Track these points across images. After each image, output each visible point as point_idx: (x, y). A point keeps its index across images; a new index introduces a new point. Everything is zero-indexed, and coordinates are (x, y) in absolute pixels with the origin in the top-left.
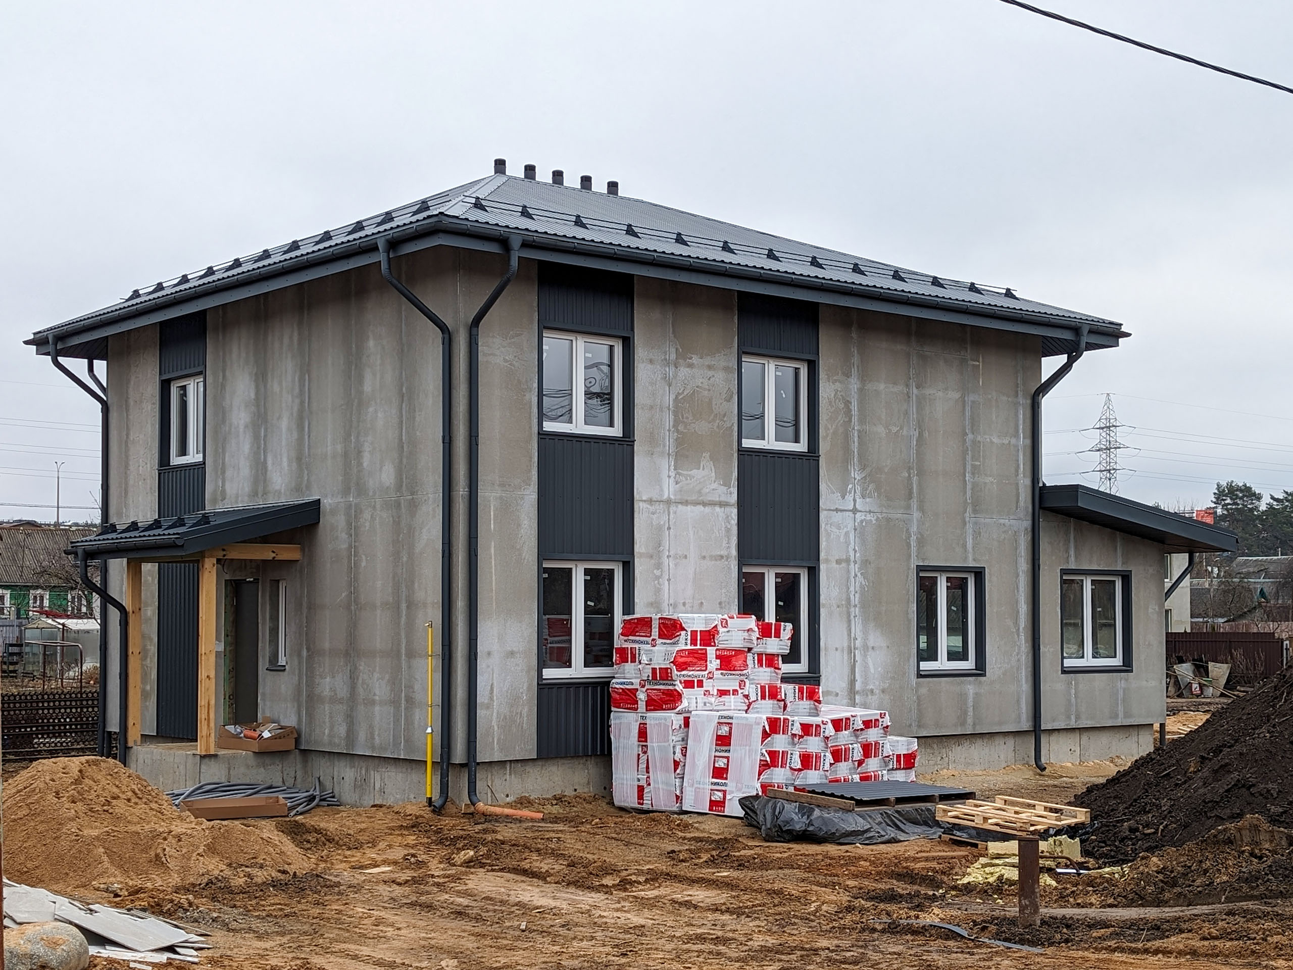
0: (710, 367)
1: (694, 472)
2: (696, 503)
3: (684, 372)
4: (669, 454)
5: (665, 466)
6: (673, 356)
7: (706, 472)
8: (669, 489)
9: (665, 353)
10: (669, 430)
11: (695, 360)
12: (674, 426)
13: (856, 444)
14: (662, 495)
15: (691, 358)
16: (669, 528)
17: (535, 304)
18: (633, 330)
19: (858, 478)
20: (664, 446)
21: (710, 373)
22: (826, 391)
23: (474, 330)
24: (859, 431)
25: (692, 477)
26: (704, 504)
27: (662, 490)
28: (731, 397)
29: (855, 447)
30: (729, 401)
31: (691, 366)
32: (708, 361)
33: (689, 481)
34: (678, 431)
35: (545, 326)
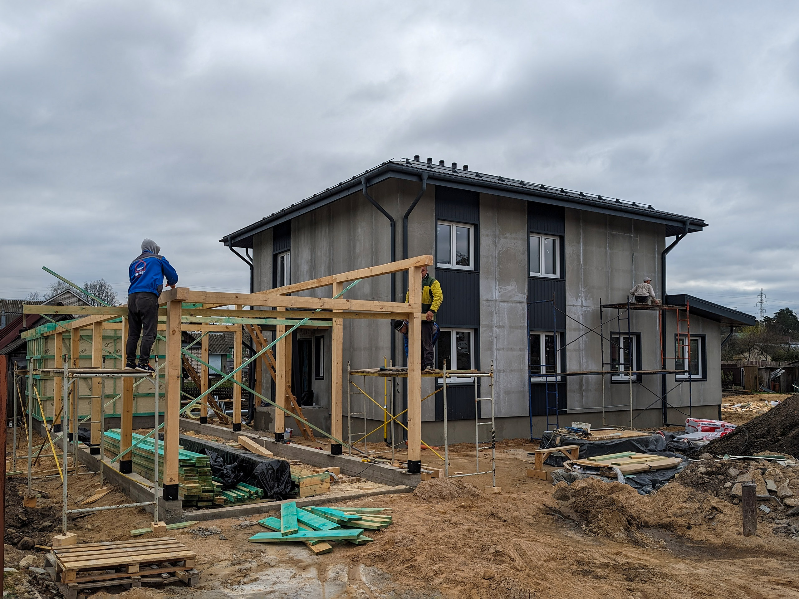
0: (515, 239)
1: (507, 287)
2: (508, 302)
3: (503, 240)
4: (496, 279)
5: (494, 285)
6: (497, 233)
7: (513, 287)
8: (496, 295)
9: (494, 231)
10: (496, 268)
11: (508, 235)
12: (498, 266)
13: (583, 275)
14: (493, 298)
15: (506, 234)
16: (496, 313)
17: (434, 208)
18: (479, 221)
19: (583, 291)
20: (494, 275)
21: (515, 241)
22: (568, 250)
23: (405, 220)
24: (584, 269)
25: (506, 289)
26: (512, 302)
27: (492, 295)
28: (525, 252)
29: (582, 276)
30: (523, 254)
31: (506, 238)
32: (513, 235)
33: (505, 291)
34: (500, 268)
35: (439, 218)
